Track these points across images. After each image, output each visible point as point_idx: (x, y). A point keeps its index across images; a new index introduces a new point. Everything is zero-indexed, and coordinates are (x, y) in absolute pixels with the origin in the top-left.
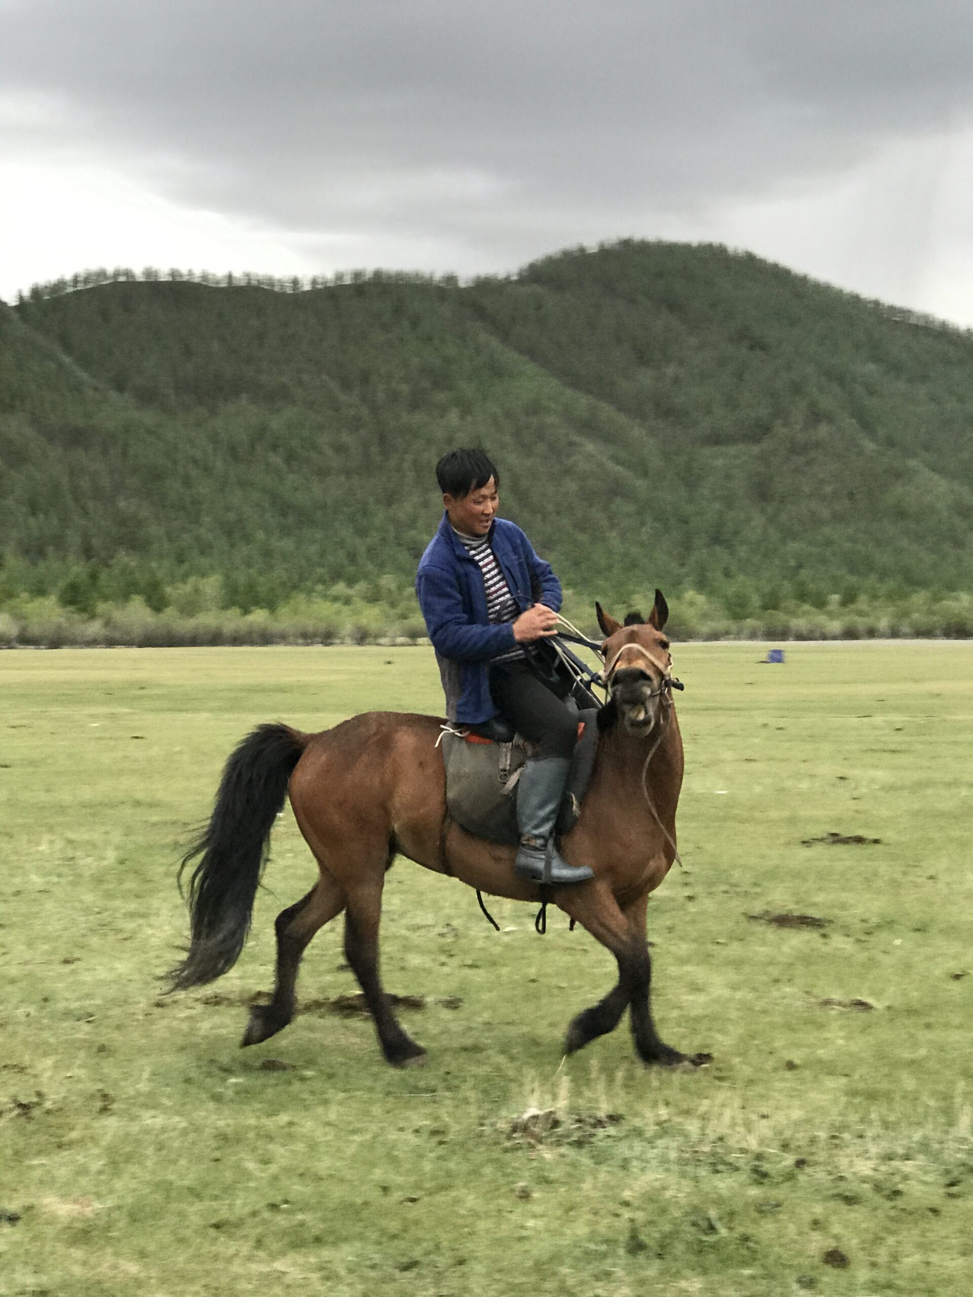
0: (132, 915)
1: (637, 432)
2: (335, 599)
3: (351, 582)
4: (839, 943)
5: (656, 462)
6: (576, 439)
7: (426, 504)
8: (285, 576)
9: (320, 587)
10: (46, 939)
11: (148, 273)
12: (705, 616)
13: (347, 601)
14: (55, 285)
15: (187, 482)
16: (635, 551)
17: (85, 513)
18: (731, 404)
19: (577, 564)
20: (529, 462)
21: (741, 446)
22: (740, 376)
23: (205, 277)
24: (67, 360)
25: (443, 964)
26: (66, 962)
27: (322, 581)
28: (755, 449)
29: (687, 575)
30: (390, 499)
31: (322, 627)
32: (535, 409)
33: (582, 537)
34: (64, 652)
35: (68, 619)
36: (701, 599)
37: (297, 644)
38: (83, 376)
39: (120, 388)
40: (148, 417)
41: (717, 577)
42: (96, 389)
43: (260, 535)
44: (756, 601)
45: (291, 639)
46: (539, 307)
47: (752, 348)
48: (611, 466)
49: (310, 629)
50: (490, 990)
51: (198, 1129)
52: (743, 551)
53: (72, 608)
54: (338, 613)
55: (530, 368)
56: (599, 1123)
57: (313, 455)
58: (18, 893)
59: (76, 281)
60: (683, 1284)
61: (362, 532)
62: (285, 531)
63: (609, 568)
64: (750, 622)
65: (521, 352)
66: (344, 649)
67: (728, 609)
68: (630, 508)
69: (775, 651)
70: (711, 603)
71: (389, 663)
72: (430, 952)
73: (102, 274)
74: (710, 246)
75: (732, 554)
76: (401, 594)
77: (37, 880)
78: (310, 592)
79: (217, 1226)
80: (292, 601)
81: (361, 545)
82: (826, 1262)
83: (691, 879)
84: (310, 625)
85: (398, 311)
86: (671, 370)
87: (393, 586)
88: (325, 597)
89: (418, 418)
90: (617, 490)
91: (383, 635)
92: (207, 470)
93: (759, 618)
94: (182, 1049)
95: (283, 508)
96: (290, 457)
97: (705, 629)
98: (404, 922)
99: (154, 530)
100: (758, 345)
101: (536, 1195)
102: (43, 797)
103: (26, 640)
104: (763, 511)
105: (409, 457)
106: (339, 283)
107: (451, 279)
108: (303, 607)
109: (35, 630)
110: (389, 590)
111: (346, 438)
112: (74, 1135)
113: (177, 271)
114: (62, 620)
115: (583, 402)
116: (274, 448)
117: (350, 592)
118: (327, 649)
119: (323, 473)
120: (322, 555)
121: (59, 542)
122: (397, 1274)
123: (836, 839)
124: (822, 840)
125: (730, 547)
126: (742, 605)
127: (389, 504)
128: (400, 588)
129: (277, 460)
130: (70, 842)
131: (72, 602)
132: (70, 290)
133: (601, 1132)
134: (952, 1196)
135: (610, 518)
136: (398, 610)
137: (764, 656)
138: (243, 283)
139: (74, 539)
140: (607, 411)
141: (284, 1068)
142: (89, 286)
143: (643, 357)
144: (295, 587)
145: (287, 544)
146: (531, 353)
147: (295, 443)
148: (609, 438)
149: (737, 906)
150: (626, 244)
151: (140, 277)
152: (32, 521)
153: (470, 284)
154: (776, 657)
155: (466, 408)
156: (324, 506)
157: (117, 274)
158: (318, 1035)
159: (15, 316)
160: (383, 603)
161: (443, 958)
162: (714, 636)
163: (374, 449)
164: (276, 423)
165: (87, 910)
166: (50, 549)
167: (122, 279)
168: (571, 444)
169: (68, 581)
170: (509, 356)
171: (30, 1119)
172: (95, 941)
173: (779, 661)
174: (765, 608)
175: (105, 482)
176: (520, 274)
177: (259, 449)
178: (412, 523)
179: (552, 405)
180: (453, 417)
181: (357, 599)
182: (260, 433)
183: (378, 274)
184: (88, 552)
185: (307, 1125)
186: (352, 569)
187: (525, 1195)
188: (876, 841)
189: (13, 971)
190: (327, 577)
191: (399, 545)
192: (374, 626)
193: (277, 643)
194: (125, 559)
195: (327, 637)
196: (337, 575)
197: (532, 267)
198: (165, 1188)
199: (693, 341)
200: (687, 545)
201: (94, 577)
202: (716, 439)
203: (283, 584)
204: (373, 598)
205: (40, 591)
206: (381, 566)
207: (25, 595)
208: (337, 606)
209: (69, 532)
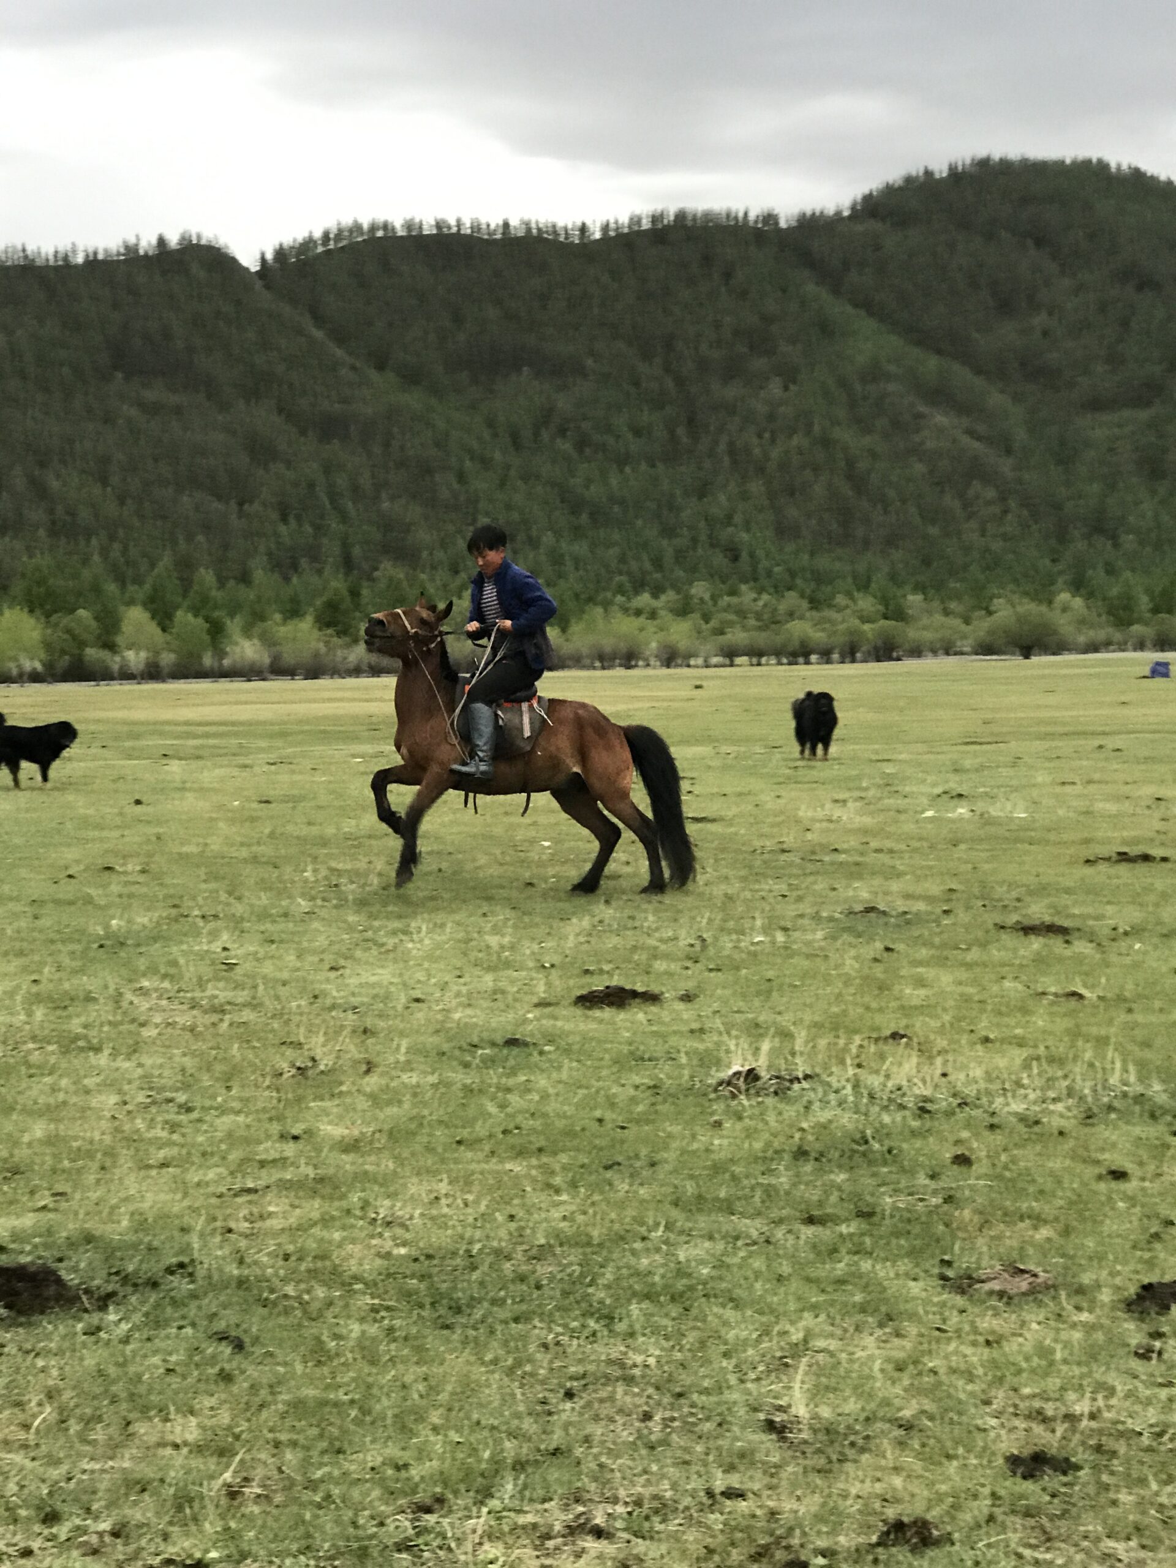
0: (394, 933)
1: (996, 398)
2: (638, 613)
3: (656, 593)
4: (1081, 947)
5: (1020, 435)
6: (922, 409)
7: (745, 496)
8: (578, 587)
9: (619, 599)
10: (314, 952)
11: (409, 225)
12: (1082, 622)
13: (653, 615)
14: (301, 245)
15: (461, 477)
16: (997, 546)
17: (344, 518)
18: (1114, 360)
19: (927, 562)
20: (867, 441)
21: (1126, 413)
22: (1125, 323)
23: (476, 227)
24: (318, 334)
25: (687, 968)
26: (332, 968)
27: (621, 590)
28: (1144, 415)
29: (1060, 573)
30: (703, 491)
31: (623, 647)
32: (874, 373)
33: (934, 531)
34: (323, 683)
35: (327, 643)
36: (1078, 602)
37: (594, 668)
38: (339, 353)
39: (381, 367)
40: (413, 400)
41: (1097, 575)
42: (353, 368)
43: (548, 538)
44: (1144, 602)
45: (587, 662)
46: (878, 248)
47: (1140, 288)
48: (966, 440)
49: (608, 649)
50: (724, 987)
51: (448, 1085)
52: (1129, 541)
53: (330, 631)
54: (641, 630)
55: (867, 325)
56: (798, 1080)
57: (610, 440)
58: (286, 915)
59: (326, 236)
60: (832, 1177)
61: (669, 532)
62: (577, 532)
63: (965, 567)
64: (1136, 629)
65: (856, 306)
66: (650, 672)
67: (1109, 613)
68: (991, 493)
69: (1158, 664)
70: (1088, 608)
71: (698, 687)
72: (680, 960)
73: (357, 228)
74: (1088, 163)
75: (1116, 545)
76: (715, 604)
77: (304, 904)
78: (606, 605)
79: (459, 1142)
80: (586, 616)
81: (668, 548)
82: (953, 1163)
83: (954, 896)
84: (608, 644)
85: (707, 260)
86: (1040, 320)
87: (707, 597)
88: (625, 610)
89: (732, 392)
90: (976, 471)
91: (696, 656)
92: (485, 463)
93: (1147, 624)
94: (437, 1031)
95: (575, 505)
96: (581, 444)
97: (1082, 639)
98: (657, 935)
99: (423, 536)
100: (1145, 283)
101: (727, 1125)
102: (305, 831)
103: (280, 670)
104: (1153, 492)
105: (724, 439)
106: (636, 228)
107: (770, 218)
108: (601, 624)
109: (289, 658)
110: (701, 599)
111: (646, 417)
112: (344, 1088)
113: (444, 221)
114: (321, 646)
115: (932, 363)
116: (562, 432)
117: (655, 603)
118: (630, 672)
119: (622, 460)
120: (622, 559)
121: (314, 555)
122: (601, 1170)
123: (1124, 857)
124: (1108, 859)
125: (1114, 538)
126: (1128, 608)
127: (702, 496)
128: (714, 598)
129: (566, 446)
130: (332, 870)
131: (328, 625)
132: (320, 249)
133: (796, 1086)
134: (1086, 1125)
135: (965, 507)
136: (714, 623)
137: (1147, 671)
138: (521, 233)
139: (331, 548)
140: (961, 375)
141: (526, 1044)
142: (344, 243)
143: (1005, 307)
144: (591, 600)
145: (580, 548)
146: (867, 306)
147: (586, 426)
148: (962, 409)
149: (991, 918)
150: (984, 164)
151: (401, 233)
152: (282, 529)
153: (794, 224)
154: (1160, 671)
155: (789, 375)
156: (622, 502)
157: (373, 228)
158: (559, 1024)
159: (258, 284)
160: (697, 616)
161: (689, 964)
162: (1093, 647)
163: (681, 431)
164: (563, 403)
165: (351, 929)
166: (304, 562)
167: (380, 234)
168: (919, 416)
169: (324, 599)
170: (839, 309)
171: (307, 1078)
172: (358, 953)
173: (1166, 675)
174: (1156, 610)
175: (365, 481)
176: (853, 208)
177: (545, 435)
178: (729, 519)
179: (892, 368)
180: (775, 388)
181: (662, 613)
182: (546, 416)
183: (681, 216)
184: (348, 563)
185: (542, 1082)
186: (658, 576)
187: (718, 1124)
188: (1164, 859)
189: (285, 975)
190: (628, 586)
191: (712, 546)
192: (683, 644)
193: (569, 667)
194: (389, 570)
195: (629, 659)
196: (639, 586)
197: (868, 198)
198: (419, 1120)
199: (1066, 282)
200: (1062, 536)
201: (355, 593)
202: (1096, 404)
203: (577, 596)
204: (683, 611)
205: (293, 612)
206: (694, 569)
207: (278, 617)
208: (642, 620)
209: (325, 541)
